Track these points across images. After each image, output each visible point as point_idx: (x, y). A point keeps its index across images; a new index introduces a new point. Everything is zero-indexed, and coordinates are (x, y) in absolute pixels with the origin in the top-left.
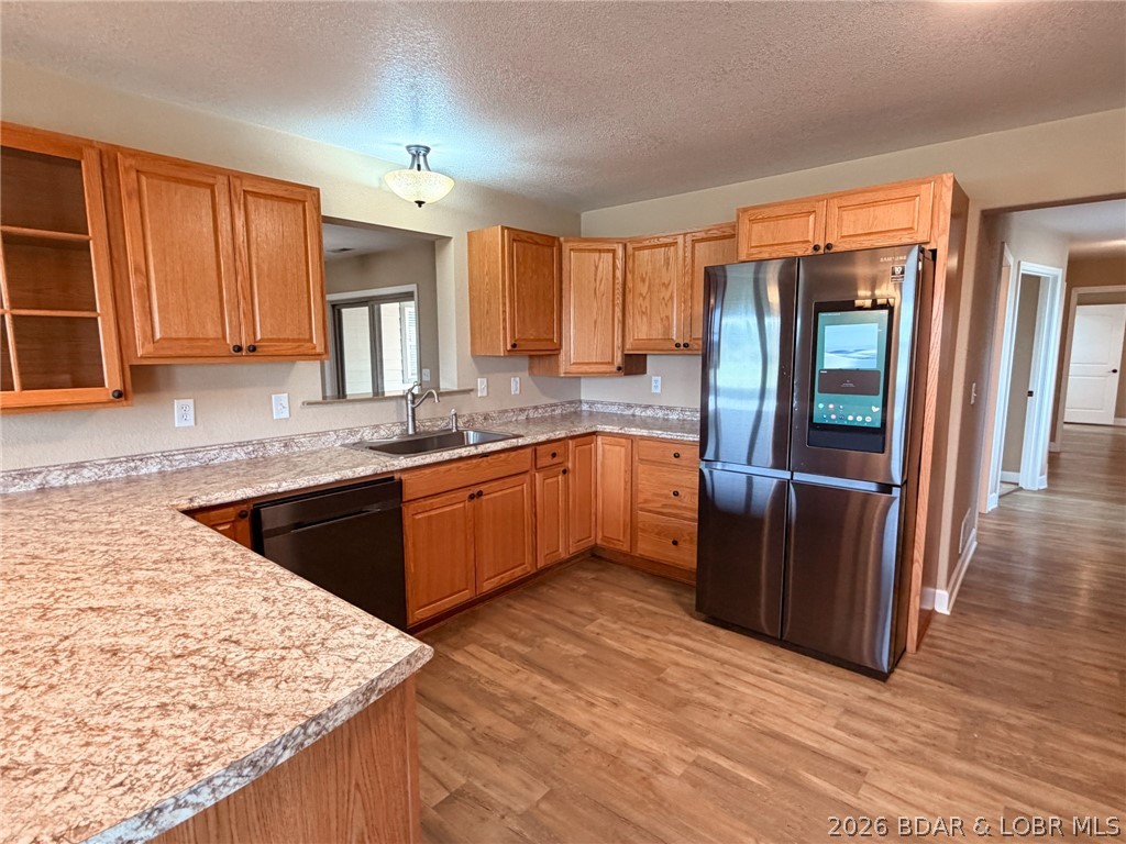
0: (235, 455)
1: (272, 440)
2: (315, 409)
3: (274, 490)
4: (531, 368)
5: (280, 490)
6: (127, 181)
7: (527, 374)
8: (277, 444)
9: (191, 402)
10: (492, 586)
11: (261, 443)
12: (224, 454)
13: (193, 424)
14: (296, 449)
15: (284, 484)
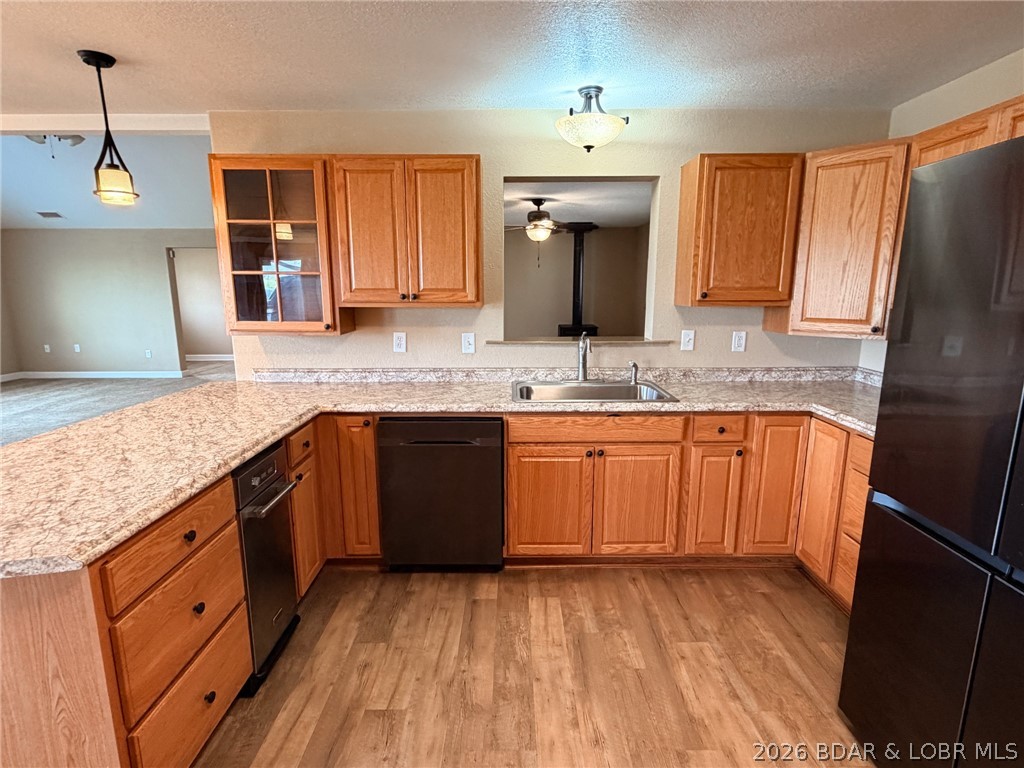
0: (429, 378)
1: (459, 370)
2: (496, 347)
3: (390, 410)
4: (765, 322)
5: (394, 410)
6: (338, 178)
7: (760, 327)
8: (460, 374)
9: (403, 335)
10: (614, 551)
11: (449, 371)
12: (421, 376)
13: (404, 350)
14: (476, 380)
15: (400, 406)
